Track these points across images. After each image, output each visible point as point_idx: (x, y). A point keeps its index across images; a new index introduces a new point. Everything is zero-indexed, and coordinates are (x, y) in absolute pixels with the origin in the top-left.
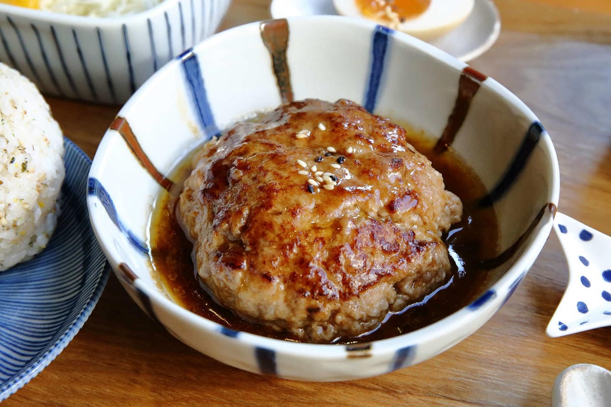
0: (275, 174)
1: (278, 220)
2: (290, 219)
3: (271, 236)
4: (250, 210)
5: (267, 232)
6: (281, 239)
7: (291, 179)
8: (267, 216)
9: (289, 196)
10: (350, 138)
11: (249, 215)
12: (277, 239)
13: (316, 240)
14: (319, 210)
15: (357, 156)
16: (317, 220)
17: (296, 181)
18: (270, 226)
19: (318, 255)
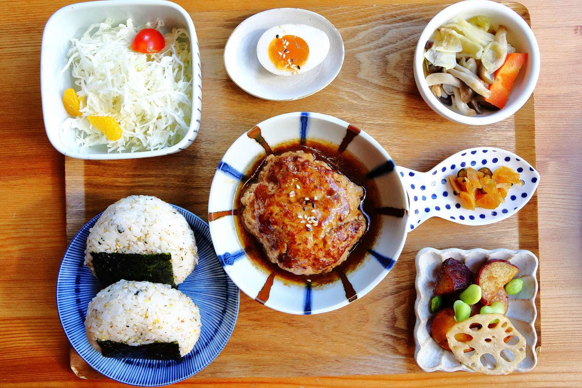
0: (291, 226)
1: (301, 247)
2: (305, 246)
3: (300, 254)
4: (287, 244)
5: (298, 253)
6: (305, 254)
7: (299, 226)
8: (296, 247)
9: (301, 235)
10: (312, 190)
11: (287, 246)
12: (303, 255)
13: (319, 250)
14: (315, 237)
15: (319, 200)
16: (316, 241)
17: (302, 227)
18: (298, 250)
19: (321, 254)
